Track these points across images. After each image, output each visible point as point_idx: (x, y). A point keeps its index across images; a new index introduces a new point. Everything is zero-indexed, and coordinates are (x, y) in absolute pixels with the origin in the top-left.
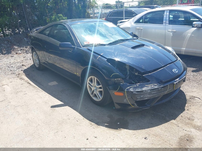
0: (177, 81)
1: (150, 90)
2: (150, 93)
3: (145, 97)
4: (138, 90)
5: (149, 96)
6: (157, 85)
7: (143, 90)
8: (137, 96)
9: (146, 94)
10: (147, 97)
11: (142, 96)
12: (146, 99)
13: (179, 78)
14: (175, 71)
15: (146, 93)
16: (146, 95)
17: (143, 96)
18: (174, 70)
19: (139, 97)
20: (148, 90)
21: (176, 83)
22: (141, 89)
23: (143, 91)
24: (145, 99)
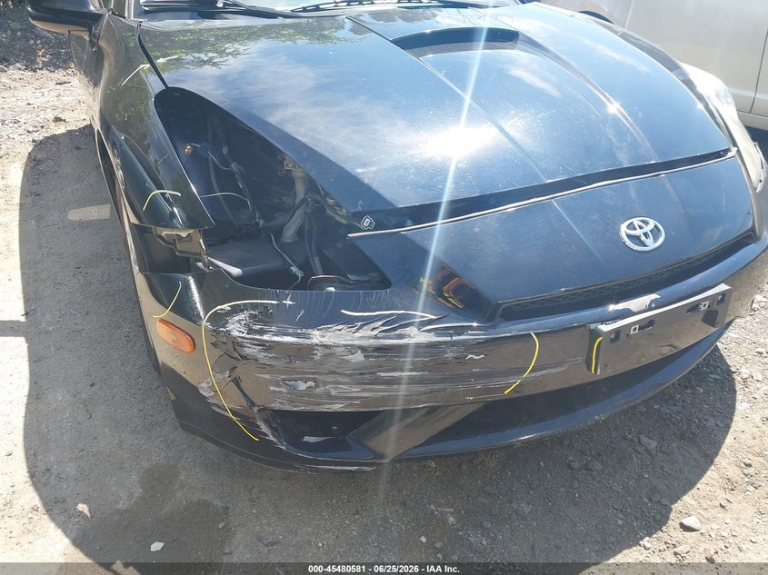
0: (628, 313)
1: (363, 349)
2: (363, 376)
3: (329, 396)
4: (275, 339)
5: (355, 390)
6: (430, 322)
7: (315, 341)
8: (267, 376)
9: (335, 373)
10: (341, 397)
11: (302, 386)
12: (337, 407)
13: (654, 296)
14: (638, 232)
15: (330, 365)
16: (330, 378)
17: (311, 383)
18: (631, 226)
19: (284, 390)
20: (351, 349)
21: (617, 332)
22: (298, 335)
23: (311, 348)
24: (325, 408)
